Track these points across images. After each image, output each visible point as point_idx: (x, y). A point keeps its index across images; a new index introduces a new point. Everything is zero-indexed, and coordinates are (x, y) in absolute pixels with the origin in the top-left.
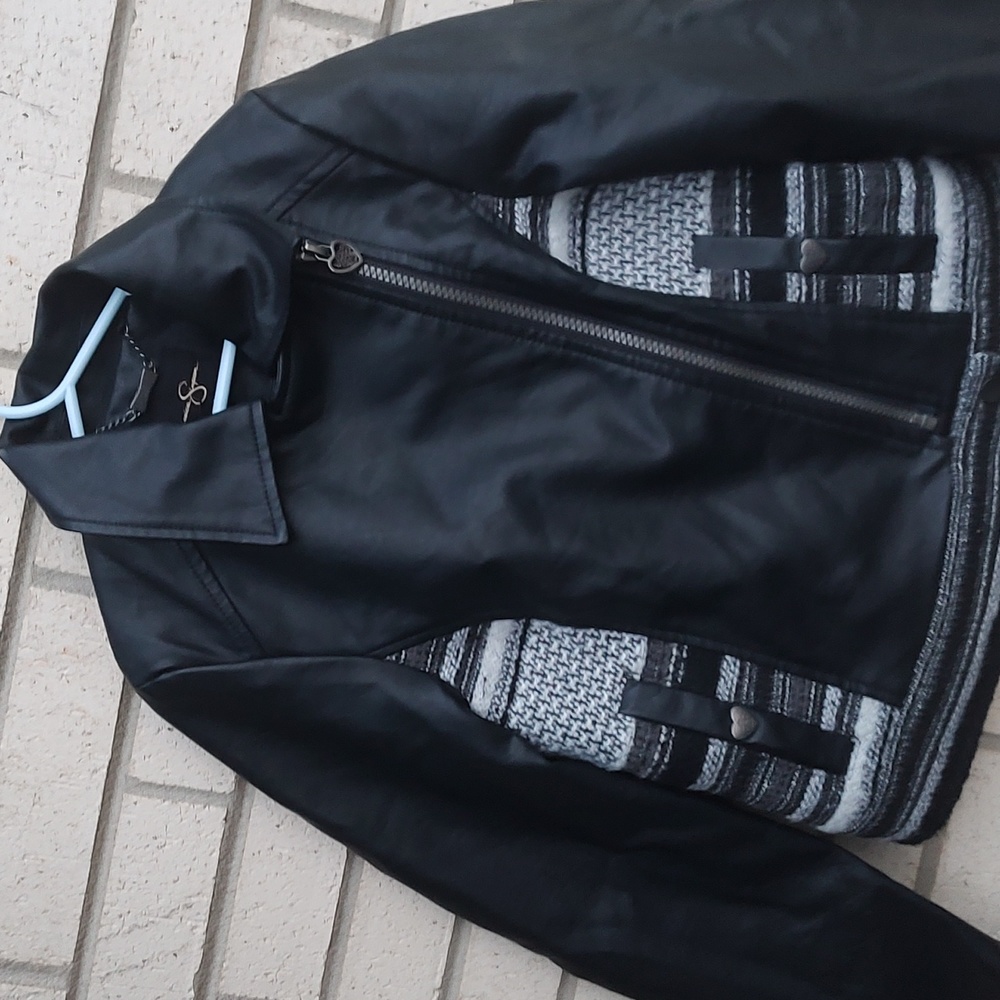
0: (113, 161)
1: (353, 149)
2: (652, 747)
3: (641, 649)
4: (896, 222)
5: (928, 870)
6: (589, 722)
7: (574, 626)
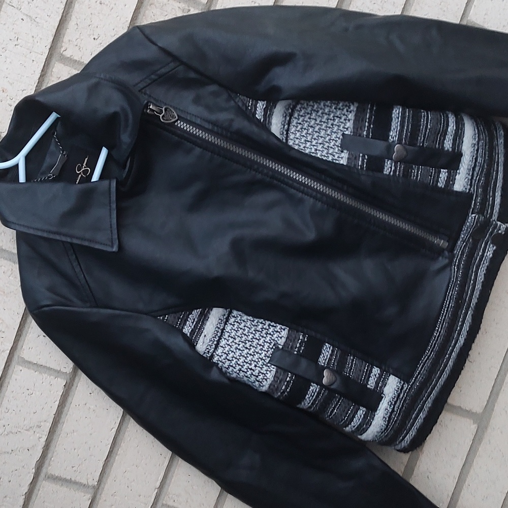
0: (63, 49)
1: (182, 63)
2: (283, 382)
3: (284, 333)
4: (443, 143)
6: (253, 365)
7: (253, 317)
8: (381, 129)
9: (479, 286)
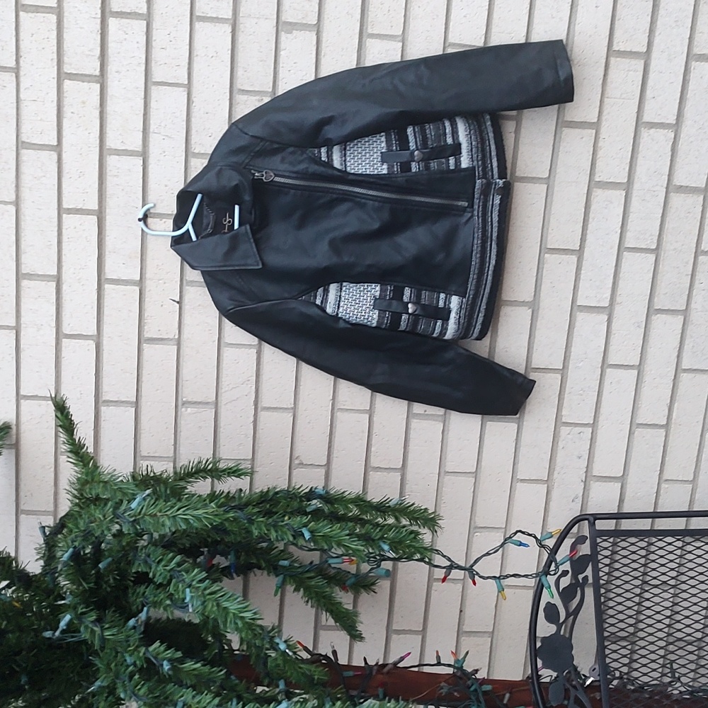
0: (193, 149)
1: (268, 141)
2: (384, 318)
3: (378, 288)
4: (446, 141)
5: (492, 349)
6: (364, 313)
7: (356, 283)
8: (404, 143)
9: (495, 224)
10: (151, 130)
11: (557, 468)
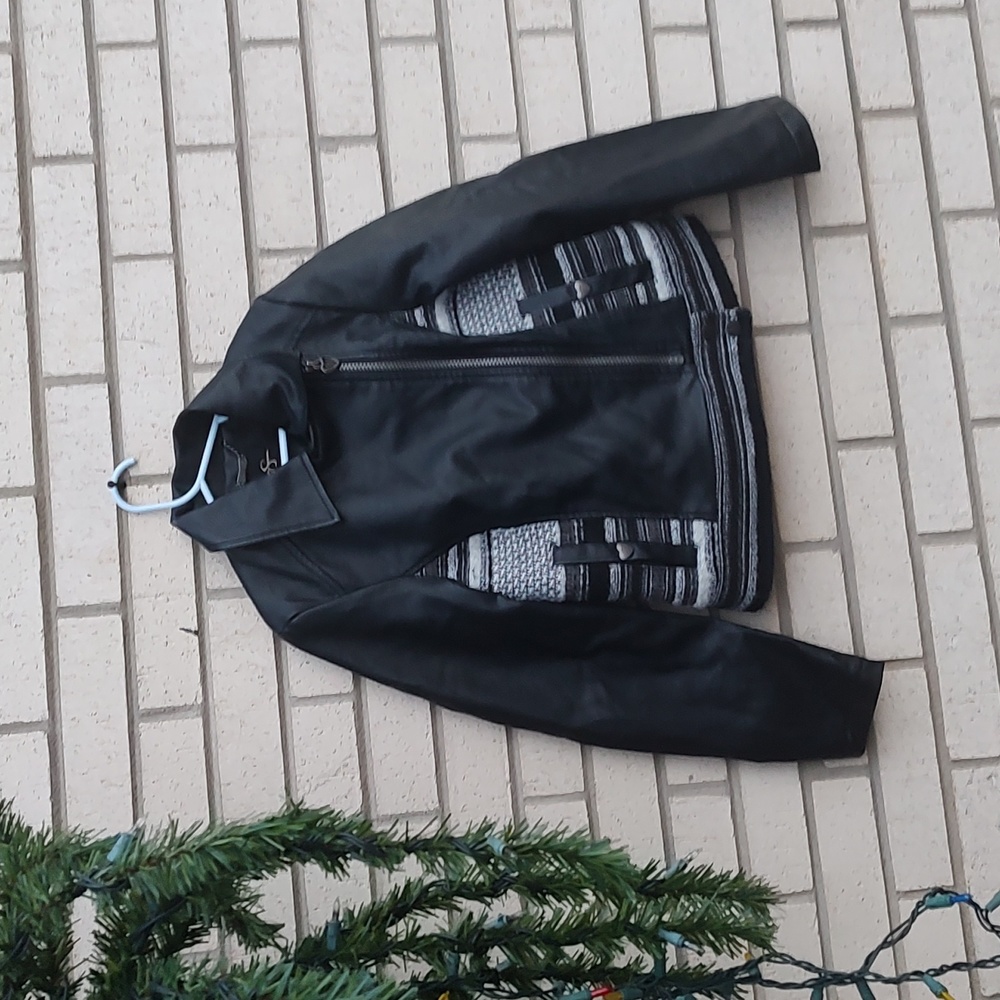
0: (194, 358)
1: (320, 308)
2: (578, 578)
3: (556, 528)
4: (624, 260)
6: (538, 575)
7: (515, 527)
9: (740, 386)
10: (119, 334)
11: (968, 857)
